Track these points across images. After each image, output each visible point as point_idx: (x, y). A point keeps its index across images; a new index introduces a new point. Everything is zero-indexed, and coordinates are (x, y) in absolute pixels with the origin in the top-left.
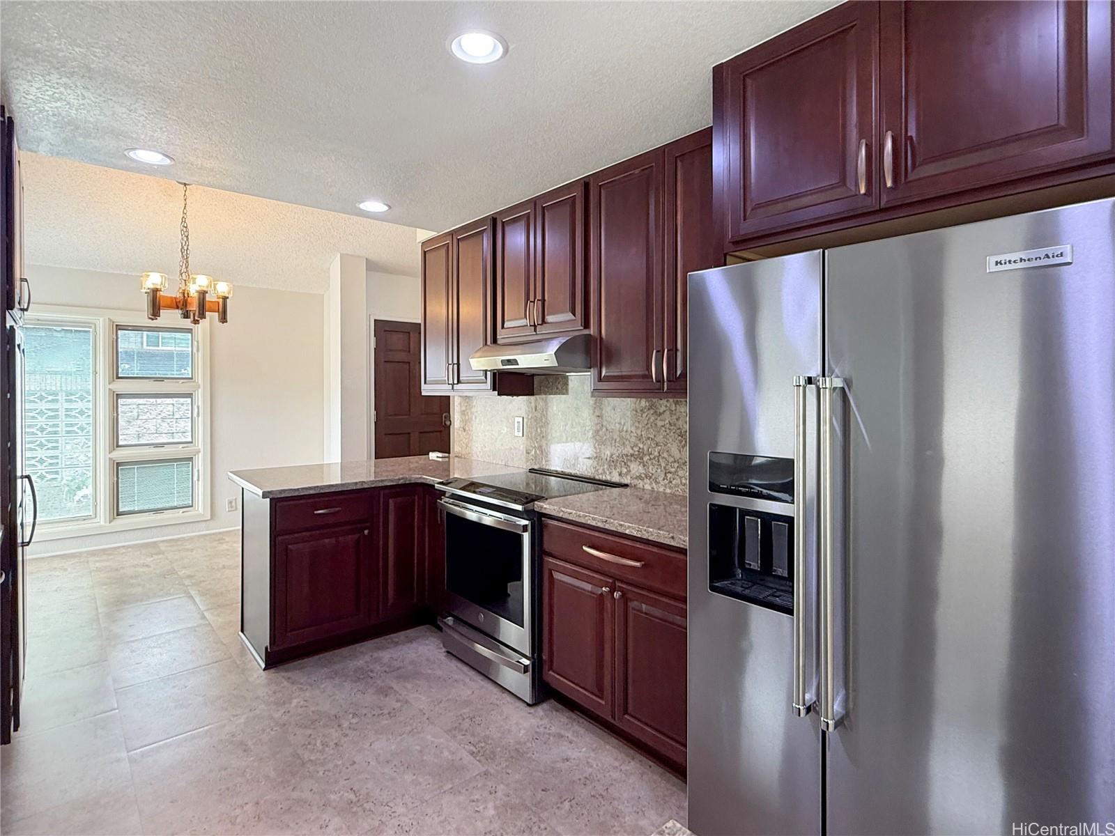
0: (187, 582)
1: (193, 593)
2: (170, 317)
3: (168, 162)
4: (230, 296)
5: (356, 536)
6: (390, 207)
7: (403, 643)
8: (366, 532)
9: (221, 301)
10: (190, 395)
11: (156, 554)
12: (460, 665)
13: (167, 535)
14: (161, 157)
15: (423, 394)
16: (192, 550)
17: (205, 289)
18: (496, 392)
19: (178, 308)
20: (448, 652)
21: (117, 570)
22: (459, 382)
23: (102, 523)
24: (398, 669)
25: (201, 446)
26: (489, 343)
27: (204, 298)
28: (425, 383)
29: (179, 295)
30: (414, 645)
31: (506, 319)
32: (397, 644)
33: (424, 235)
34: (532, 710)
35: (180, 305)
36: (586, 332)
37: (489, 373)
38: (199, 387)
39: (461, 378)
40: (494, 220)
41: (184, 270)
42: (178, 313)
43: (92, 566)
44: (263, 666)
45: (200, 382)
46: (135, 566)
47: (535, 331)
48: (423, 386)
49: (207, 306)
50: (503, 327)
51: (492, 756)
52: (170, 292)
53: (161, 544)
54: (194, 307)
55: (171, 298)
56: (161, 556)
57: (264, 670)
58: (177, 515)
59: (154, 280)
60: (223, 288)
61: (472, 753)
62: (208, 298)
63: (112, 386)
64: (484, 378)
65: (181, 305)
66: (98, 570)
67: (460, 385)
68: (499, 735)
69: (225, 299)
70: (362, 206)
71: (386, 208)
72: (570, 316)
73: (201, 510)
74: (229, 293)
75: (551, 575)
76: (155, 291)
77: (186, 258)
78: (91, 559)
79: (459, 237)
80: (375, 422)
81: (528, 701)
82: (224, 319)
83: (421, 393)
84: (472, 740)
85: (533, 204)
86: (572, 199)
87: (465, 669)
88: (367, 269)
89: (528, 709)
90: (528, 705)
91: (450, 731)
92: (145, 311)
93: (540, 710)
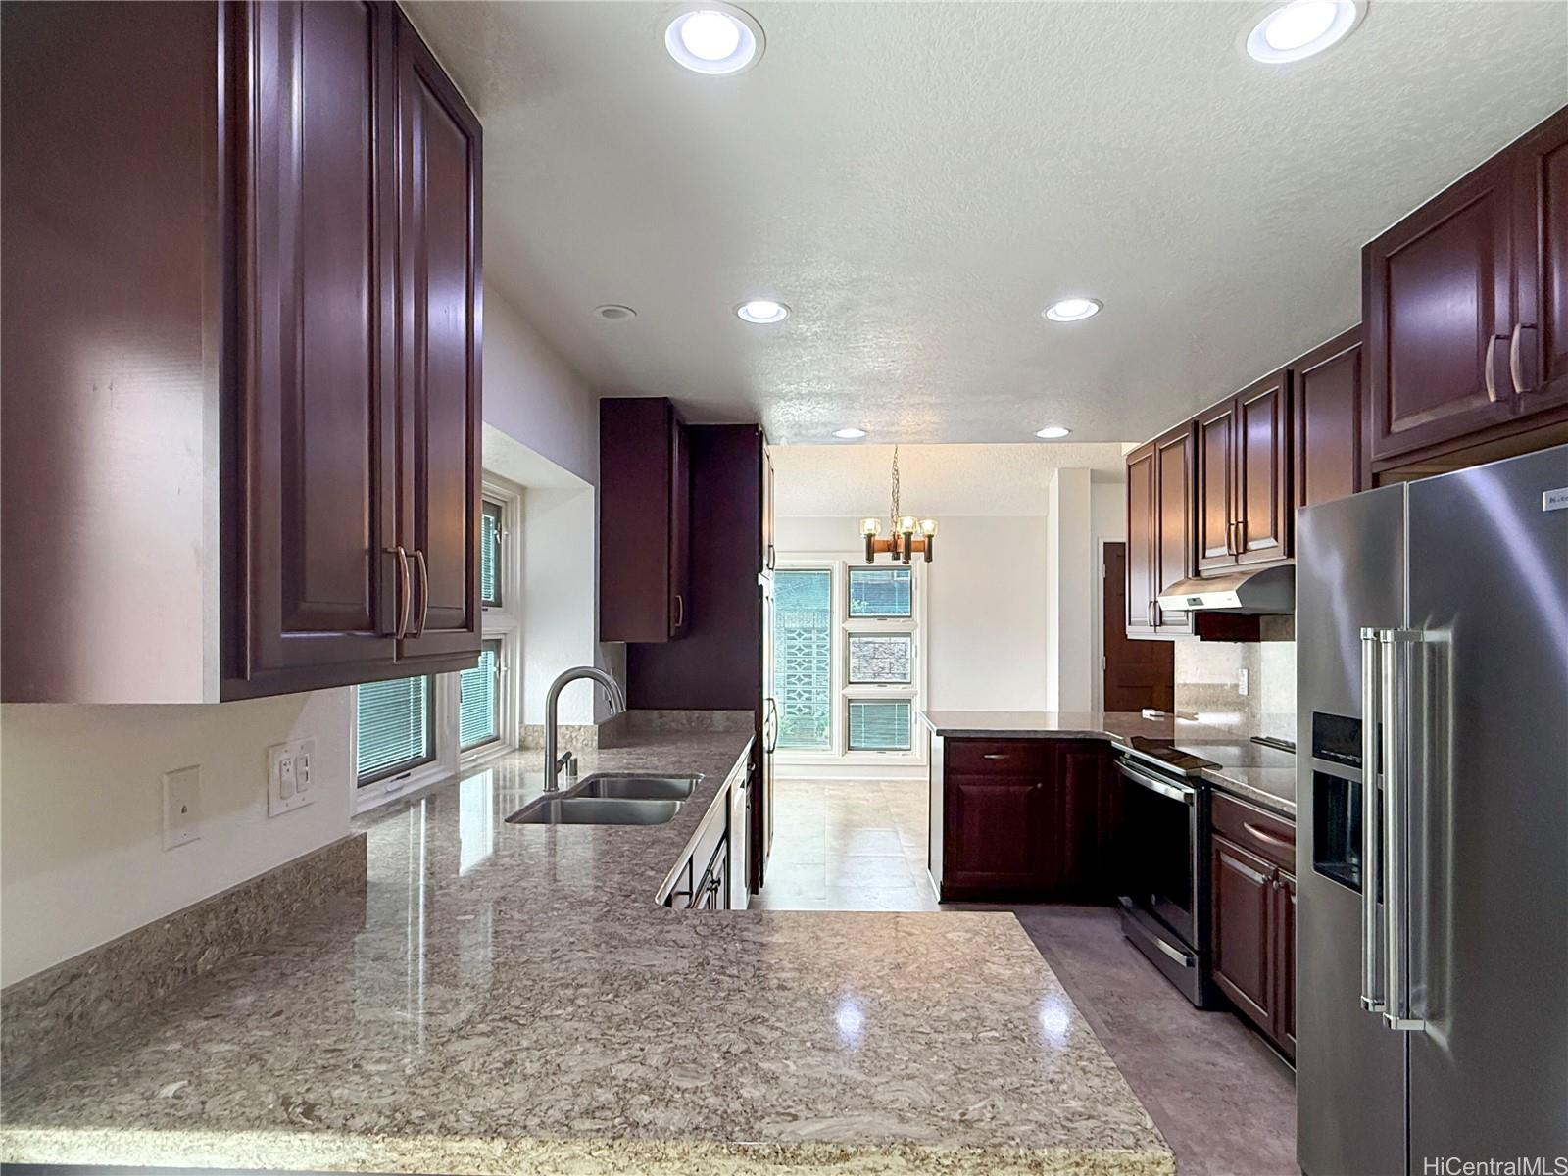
0: (896, 820)
1: (898, 828)
2: (883, 558)
3: (863, 434)
4: (935, 534)
5: (1030, 788)
6: (1070, 431)
7: (1081, 916)
8: (1039, 785)
9: (927, 540)
10: (909, 635)
11: (877, 791)
12: (1135, 952)
13: (888, 776)
14: (858, 431)
15: (1129, 637)
16: (907, 793)
17: (911, 531)
18: (1199, 637)
19: (889, 550)
20: (1127, 938)
21: (844, 799)
22: (1162, 624)
23: (837, 756)
24: (1064, 936)
25: (919, 689)
26: (1190, 576)
27: (910, 538)
28: (1130, 624)
29: (889, 538)
30: (1092, 921)
31: (1208, 545)
32: (1074, 915)
33: (1128, 447)
34: (1198, 1013)
35: (891, 549)
36: (1289, 562)
37: (1190, 613)
38: (917, 626)
39: (1164, 619)
40: (1195, 424)
41: (895, 512)
42: (889, 554)
43: (827, 793)
44: (939, 899)
45: (918, 621)
46: (858, 798)
47: (1237, 561)
48: (1128, 629)
49: (913, 546)
50: (1204, 556)
51: (1127, 1032)
52: (883, 536)
53: (883, 784)
54: (901, 549)
55: (884, 541)
56: (880, 794)
57: (939, 903)
58: (896, 757)
59: (869, 526)
60: (928, 527)
61: (1107, 1022)
62: (913, 538)
63: (843, 625)
64: (1185, 619)
65: (892, 547)
66: (831, 796)
67: (1164, 627)
68: (1145, 1019)
69: (930, 537)
70: (1039, 434)
71: (1067, 432)
72: (1272, 542)
73: (918, 756)
74: (934, 530)
75: (1219, 859)
76: (870, 537)
77: (896, 501)
78: (827, 786)
79: (1159, 449)
80: (1105, 672)
81: (1197, 1004)
82: (929, 558)
83: (1126, 636)
84: (1112, 1013)
85: (1234, 403)
86: (1273, 394)
87: (1139, 957)
88: (1092, 482)
89: (1194, 1011)
90: (1195, 1007)
91: (1093, 999)
92: (862, 551)
93: (1208, 1016)
